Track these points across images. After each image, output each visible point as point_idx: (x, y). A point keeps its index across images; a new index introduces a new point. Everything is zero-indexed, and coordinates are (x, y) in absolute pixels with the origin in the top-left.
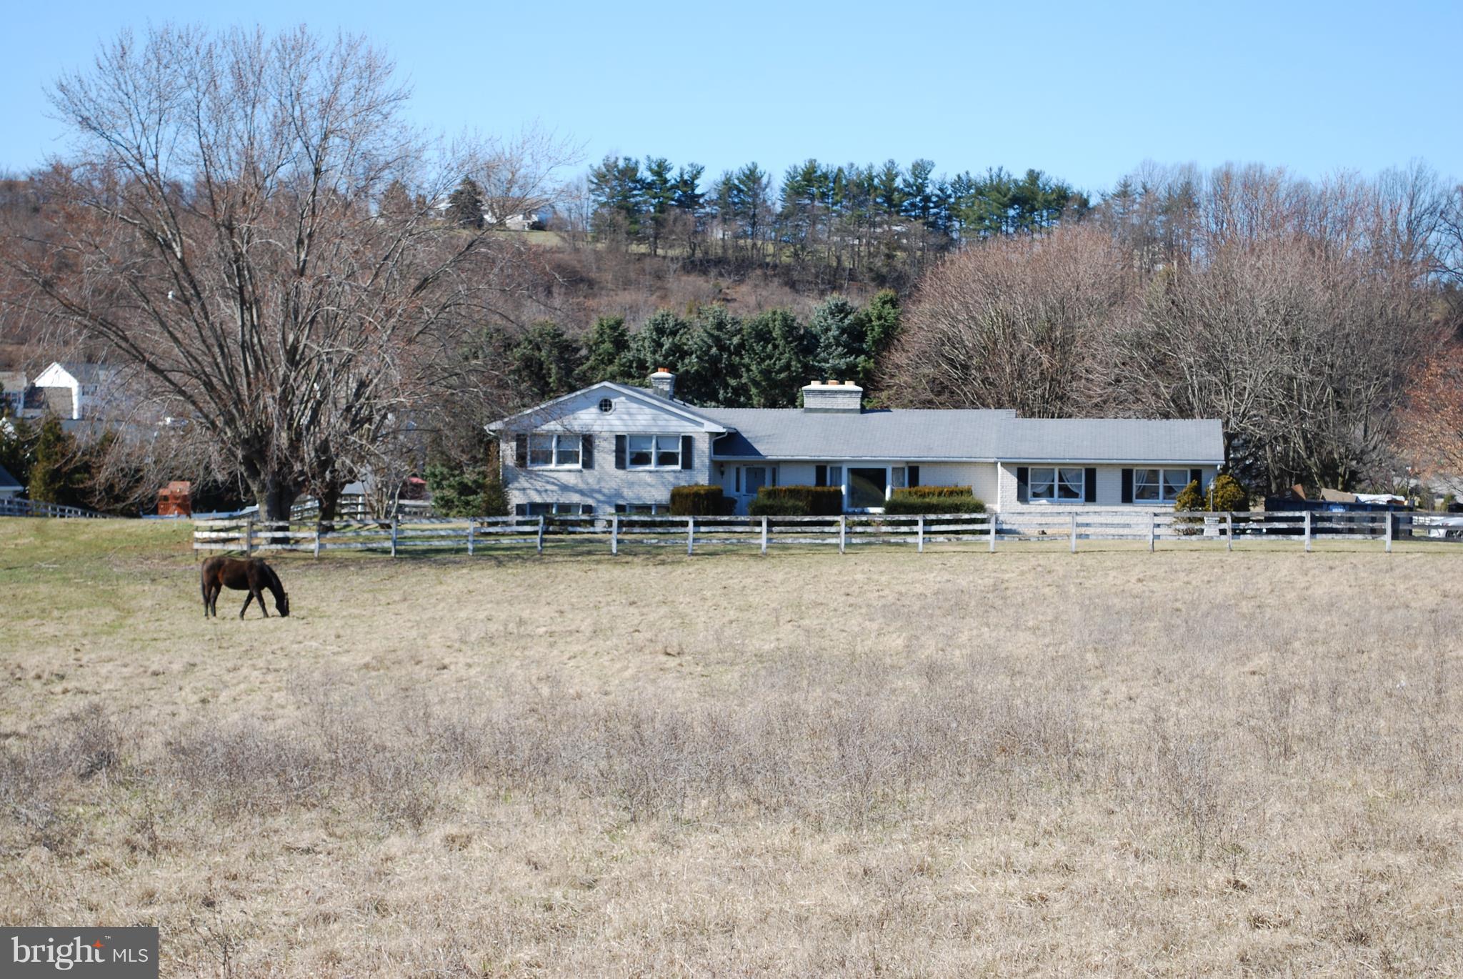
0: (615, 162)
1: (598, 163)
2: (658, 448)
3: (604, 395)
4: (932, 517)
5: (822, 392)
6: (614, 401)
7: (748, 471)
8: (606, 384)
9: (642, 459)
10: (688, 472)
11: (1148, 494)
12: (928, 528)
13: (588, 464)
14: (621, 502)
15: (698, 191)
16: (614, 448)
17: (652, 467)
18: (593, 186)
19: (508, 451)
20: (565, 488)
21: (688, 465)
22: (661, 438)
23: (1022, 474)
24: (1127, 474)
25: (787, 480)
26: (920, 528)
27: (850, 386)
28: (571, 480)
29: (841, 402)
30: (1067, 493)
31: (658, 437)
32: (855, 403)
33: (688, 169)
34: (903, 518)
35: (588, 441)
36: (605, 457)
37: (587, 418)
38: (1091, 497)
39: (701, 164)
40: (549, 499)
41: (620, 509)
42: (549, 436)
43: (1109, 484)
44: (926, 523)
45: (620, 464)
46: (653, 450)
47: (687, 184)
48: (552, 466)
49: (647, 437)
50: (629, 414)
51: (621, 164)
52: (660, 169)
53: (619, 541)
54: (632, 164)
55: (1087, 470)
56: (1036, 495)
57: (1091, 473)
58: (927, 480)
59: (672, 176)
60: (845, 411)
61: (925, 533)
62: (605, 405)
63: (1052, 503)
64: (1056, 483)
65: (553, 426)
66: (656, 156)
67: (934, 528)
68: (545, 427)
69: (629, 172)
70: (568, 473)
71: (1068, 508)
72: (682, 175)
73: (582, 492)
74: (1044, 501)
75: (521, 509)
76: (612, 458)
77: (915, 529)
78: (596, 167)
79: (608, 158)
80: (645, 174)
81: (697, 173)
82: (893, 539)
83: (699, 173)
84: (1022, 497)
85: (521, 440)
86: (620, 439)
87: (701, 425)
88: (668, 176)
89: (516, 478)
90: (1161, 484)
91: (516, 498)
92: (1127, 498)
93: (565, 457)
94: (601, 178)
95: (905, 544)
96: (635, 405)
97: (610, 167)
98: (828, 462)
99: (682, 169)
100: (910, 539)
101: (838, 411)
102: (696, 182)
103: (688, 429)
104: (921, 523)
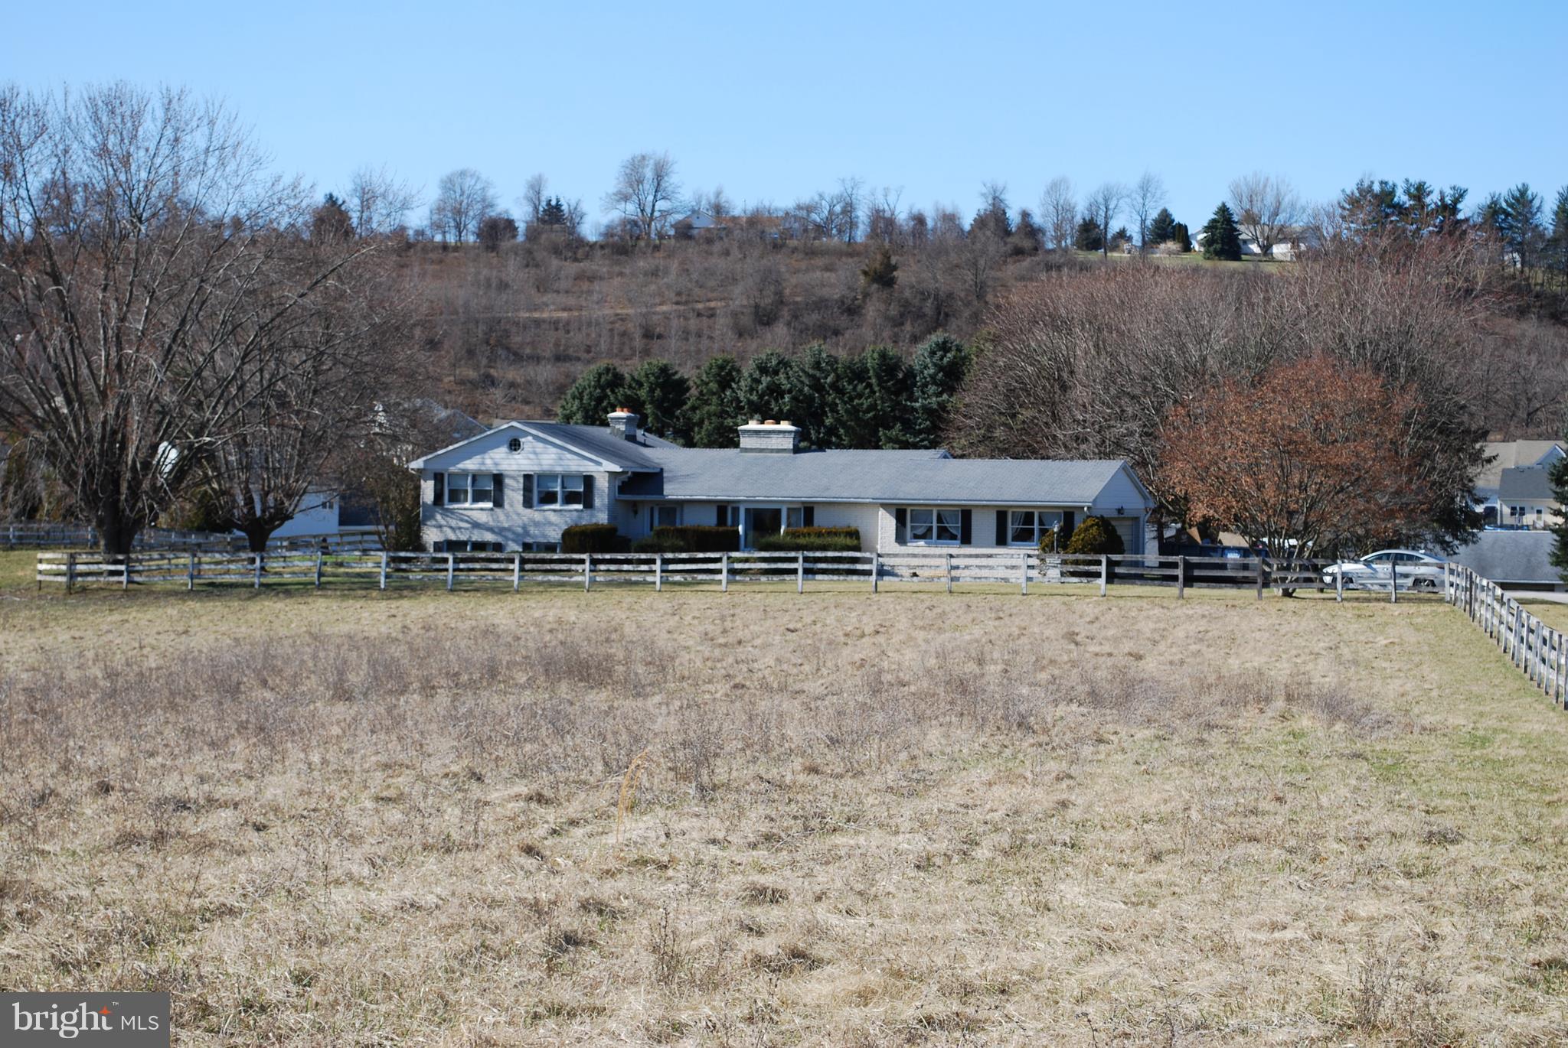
0: (1370, 187)
1: (1351, 187)
2: (563, 487)
3: (513, 435)
4: (669, 556)
5: (757, 432)
6: (522, 440)
7: (661, 510)
8: (514, 424)
9: (549, 498)
10: (589, 511)
11: (1024, 536)
12: (665, 567)
13: (499, 503)
14: (529, 540)
15: (1460, 216)
16: (521, 486)
17: (557, 506)
18: (1346, 213)
19: (428, 490)
20: (476, 525)
21: (589, 504)
22: (566, 478)
23: (900, 514)
24: (1002, 515)
25: (691, 520)
26: (657, 567)
27: (785, 425)
28: (483, 518)
29: (775, 442)
30: (944, 534)
31: (563, 477)
32: (788, 443)
33: (1448, 192)
34: (643, 556)
35: (498, 479)
36: (514, 495)
37: (499, 459)
38: (966, 540)
39: (1463, 186)
40: (463, 538)
41: (527, 547)
42: (464, 474)
43: (984, 525)
44: (665, 562)
45: (528, 503)
46: (558, 489)
47: (1449, 208)
48: (467, 505)
49: (552, 476)
50: (535, 453)
51: (1377, 188)
52: (1419, 192)
53: (387, 576)
54: (1389, 188)
55: (963, 511)
56: (917, 537)
57: (966, 514)
58: (821, 520)
59: (1433, 200)
60: (778, 451)
61: (663, 571)
62: (515, 445)
63: (929, 545)
64: (935, 525)
65: (471, 465)
66: (1414, 180)
67: (672, 567)
68: (461, 466)
69: (1384, 198)
70: (480, 511)
71: (945, 550)
72: (1442, 199)
73: (491, 530)
74: (922, 543)
75: (438, 547)
76: (519, 497)
77: (654, 567)
78: (1348, 192)
79: (1362, 181)
80: (1401, 197)
81: (1460, 196)
82: (634, 578)
83: (1462, 196)
84: (901, 539)
85: (438, 478)
86: (528, 478)
87: (599, 464)
88: (1428, 200)
89: (432, 517)
90: (1036, 526)
91: (431, 535)
92: (1001, 541)
93: (479, 496)
94: (1355, 202)
95: (645, 583)
96: (541, 445)
97: (1365, 191)
98: (729, 502)
99: (1441, 193)
100: (650, 578)
101: (772, 451)
102: (1459, 206)
103: (589, 468)
104: (658, 562)
